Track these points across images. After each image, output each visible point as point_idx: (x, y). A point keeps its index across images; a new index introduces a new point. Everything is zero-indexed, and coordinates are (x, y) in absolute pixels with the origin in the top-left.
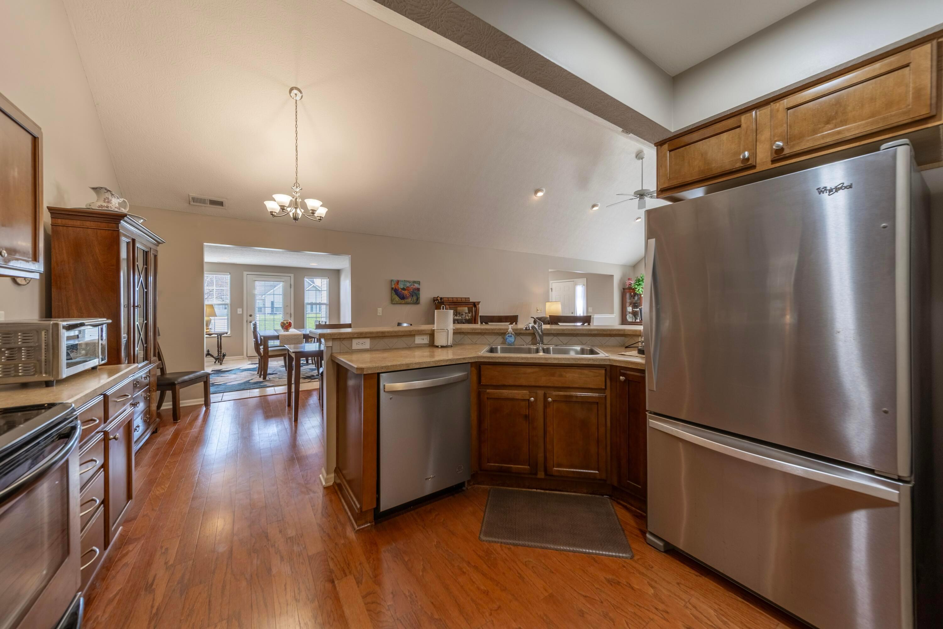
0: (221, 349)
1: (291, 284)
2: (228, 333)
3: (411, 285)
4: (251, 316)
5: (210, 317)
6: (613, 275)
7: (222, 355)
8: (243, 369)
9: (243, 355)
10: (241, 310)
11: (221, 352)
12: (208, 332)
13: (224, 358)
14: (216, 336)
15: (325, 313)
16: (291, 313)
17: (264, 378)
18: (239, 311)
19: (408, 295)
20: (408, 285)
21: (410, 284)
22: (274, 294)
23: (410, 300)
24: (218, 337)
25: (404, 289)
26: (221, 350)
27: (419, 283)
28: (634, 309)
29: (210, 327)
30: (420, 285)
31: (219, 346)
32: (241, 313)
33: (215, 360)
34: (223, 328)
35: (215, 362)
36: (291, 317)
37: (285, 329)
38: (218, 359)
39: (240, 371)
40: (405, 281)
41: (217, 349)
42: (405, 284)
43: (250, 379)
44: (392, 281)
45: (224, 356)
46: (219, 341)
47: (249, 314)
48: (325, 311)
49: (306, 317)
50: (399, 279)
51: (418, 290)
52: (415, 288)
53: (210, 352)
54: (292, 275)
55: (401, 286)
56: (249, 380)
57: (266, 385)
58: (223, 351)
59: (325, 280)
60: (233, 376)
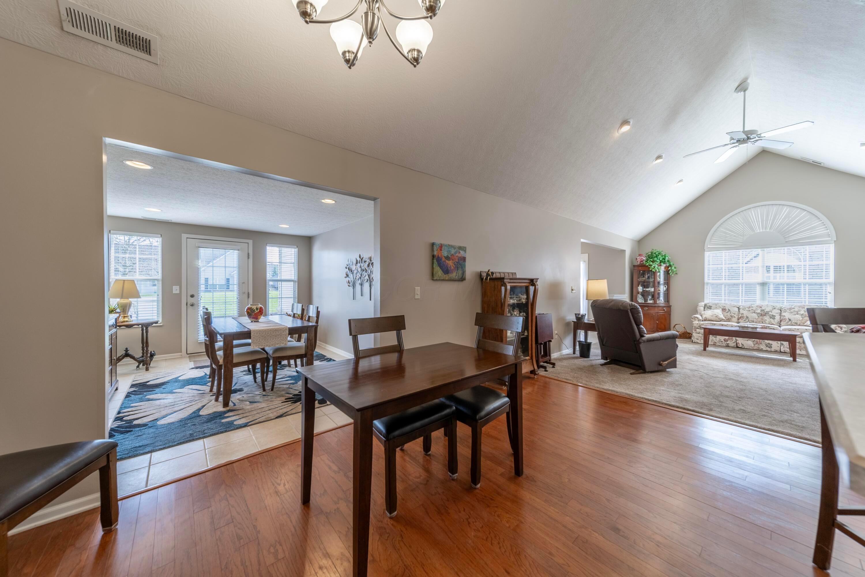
0: (147, 346)
1: (248, 254)
2: (159, 322)
3: (456, 253)
4: (192, 296)
5: (130, 299)
6: (625, 250)
7: (149, 355)
8: (184, 380)
9: (181, 352)
10: (178, 287)
11: (147, 351)
12: (127, 321)
13: (151, 360)
14: (140, 326)
15: (292, 292)
16: (248, 293)
17: (226, 404)
18: (176, 290)
19: (452, 268)
20: (453, 251)
21: (455, 250)
22: (225, 267)
23: (454, 274)
24: (142, 327)
25: (447, 258)
26: (147, 349)
27: (464, 249)
28: (645, 289)
29: (129, 314)
30: (466, 252)
31: (145, 343)
32: (178, 292)
33: (137, 364)
34: (151, 315)
35: (138, 367)
36: (248, 297)
37: (253, 318)
38: (143, 361)
39: (180, 384)
40: (449, 245)
41: (142, 345)
42: (449, 251)
43: (200, 405)
44: (433, 244)
45: (152, 356)
46: (145, 334)
47: (190, 293)
48: (292, 290)
49: (269, 298)
50: (442, 242)
51: (464, 259)
52: (460, 257)
53: (130, 352)
54: (250, 242)
55: (445, 253)
56: (199, 410)
57: (232, 422)
58: (150, 349)
59: (293, 250)
60: (169, 399)
